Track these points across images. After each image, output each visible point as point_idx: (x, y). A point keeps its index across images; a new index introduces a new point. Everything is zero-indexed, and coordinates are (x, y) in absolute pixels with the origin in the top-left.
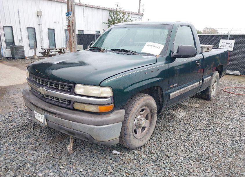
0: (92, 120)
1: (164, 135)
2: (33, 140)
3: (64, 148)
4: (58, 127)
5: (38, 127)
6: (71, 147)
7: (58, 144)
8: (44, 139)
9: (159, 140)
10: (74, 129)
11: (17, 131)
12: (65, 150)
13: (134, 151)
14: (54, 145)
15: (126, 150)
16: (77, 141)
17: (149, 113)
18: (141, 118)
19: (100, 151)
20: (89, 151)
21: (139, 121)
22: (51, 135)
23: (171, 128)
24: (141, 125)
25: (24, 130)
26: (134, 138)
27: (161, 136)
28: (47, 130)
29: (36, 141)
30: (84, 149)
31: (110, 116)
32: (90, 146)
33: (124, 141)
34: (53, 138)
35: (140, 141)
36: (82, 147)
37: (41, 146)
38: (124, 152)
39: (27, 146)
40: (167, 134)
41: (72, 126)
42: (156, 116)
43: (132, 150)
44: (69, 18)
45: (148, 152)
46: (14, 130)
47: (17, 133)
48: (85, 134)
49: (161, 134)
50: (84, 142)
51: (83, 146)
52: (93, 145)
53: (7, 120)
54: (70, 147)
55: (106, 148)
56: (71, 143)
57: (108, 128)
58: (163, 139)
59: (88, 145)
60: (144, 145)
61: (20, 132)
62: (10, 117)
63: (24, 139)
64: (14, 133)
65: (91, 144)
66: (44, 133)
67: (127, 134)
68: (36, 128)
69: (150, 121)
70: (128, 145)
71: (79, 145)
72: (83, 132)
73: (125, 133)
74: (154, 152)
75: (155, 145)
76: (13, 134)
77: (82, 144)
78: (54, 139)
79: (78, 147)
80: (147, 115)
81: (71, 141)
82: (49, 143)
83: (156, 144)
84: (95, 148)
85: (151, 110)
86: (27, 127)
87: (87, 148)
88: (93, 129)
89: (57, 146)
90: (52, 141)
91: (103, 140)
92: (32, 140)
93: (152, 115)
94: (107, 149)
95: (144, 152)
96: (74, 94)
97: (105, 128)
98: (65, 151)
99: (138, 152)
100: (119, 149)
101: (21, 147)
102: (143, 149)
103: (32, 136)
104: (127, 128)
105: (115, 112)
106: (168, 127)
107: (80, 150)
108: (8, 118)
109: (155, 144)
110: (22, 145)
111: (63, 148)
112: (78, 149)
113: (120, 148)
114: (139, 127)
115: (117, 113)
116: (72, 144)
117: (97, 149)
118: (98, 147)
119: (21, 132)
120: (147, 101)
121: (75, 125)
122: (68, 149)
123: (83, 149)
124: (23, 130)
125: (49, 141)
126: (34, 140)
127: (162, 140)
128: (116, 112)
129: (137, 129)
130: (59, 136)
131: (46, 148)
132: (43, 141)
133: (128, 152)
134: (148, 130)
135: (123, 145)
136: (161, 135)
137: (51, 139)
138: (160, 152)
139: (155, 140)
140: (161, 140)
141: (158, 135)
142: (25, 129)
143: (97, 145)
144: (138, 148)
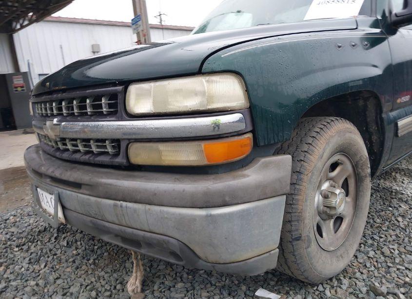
0: (184, 191)
1: (390, 239)
2: (45, 266)
3: (118, 287)
4: (91, 225)
5: (69, 234)
6: (138, 283)
7: (106, 276)
8: (74, 262)
9: (383, 253)
10: (134, 226)
11: (17, 247)
12: (123, 290)
13: (321, 288)
14: (93, 280)
15: (294, 287)
16: (155, 265)
17: (349, 176)
18: (332, 189)
19: (218, 292)
20: (188, 291)
21: (326, 197)
22: (93, 251)
23: (400, 219)
24: (335, 208)
25: (34, 244)
26: (320, 249)
27: (384, 241)
28: (83, 241)
29: (53, 268)
30: (174, 286)
31: (244, 176)
32: (190, 277)
33: (291, 258)
34: (94, 260)
35: (334, 260)
36: (166, 283)
37: (58, 282)
38: (291, 293)
39: (25, 284)
40: (397, 236)
41: (127, 218)
42: (368, 184)
43: (313, 285)
44: (137, 27)
45: (364, 290)
46: (9, 243)
47: (16, 252)
48: (168, 242)
49: (381, 238)
50: (174, 267)
51: (171, 279)
52: (197, 275)
53: (6, 223)
54: (133, 283)
55: (237, 282)
56: (136, 272)
57: (242, 215)
58: (394, 250)
59: (185, 276)
60: (345, 271)
61: (23, 247)
62: (12, 217)
63: (24, 264)
64: (9, 251)
65: (194, 272)
66: (77, 249)
67: (299, 239)
68: (63, 237)
69: (353, 199)
70: (304, 271)
71: (159, 277)
72: (161, 232)
73: (295, 234)
74: (384, 289)
75: (378, 269)
76: (6, 255)
77: (168, 272)
78: (97, 261)
79: (158, 283)
80: (346, 180)
81: (138, 265)
82: (83, 272)
83: (380, 265)
84: (206, 283)
85: (355, 167)
86: (41, 235)
87: (180, 285)
88: (193, 219)
89: (101, 281)
90: (92, 266)
91: (226, 257)
92: (42, 266)
93: (359, 180)
94: (238, 286)
95: (351, 290)
96: (124, 115)
97: (231, 215)
98: (121, 294)
99: (333, 291)
100: (272, 283)
101: (10, 287)
102: (346, 282)
103: (46, 256)
104: (300, 219)
105: (260, 163)
106: (393, 219)
107: (161, 292)
108: (8, 219)
109: (376, 263)
110: (15, 280)
111: (115, 287)
112: (156, 288)
113: (277, 282)
114: (327, 217)
115: (266, 166)
116: (139, 274)
117: (209, 285)
118: (213, 280)
119: (25, 247)
120: (348, 135)
121: (135, 210)
122: (130, 288)
123: (170, 287)
124: (30, 244)
125: (84, 267)
126: (47, 268)
127: (391, 252)
128: (263, 163)
129: (322, 221)
130: (112, 253)
131: (72, 287)
132: (69, 270)
133: (303, 291)
134: (352, 226)
135: (288, 272)
136: (382, 240)
137: (91, 262)
138: (402, 290)
139: (372, 254)
140: (387, 253)
141: (372, 238)
142: (37, 241)
143: (210, 274)
144: (331, 279)
